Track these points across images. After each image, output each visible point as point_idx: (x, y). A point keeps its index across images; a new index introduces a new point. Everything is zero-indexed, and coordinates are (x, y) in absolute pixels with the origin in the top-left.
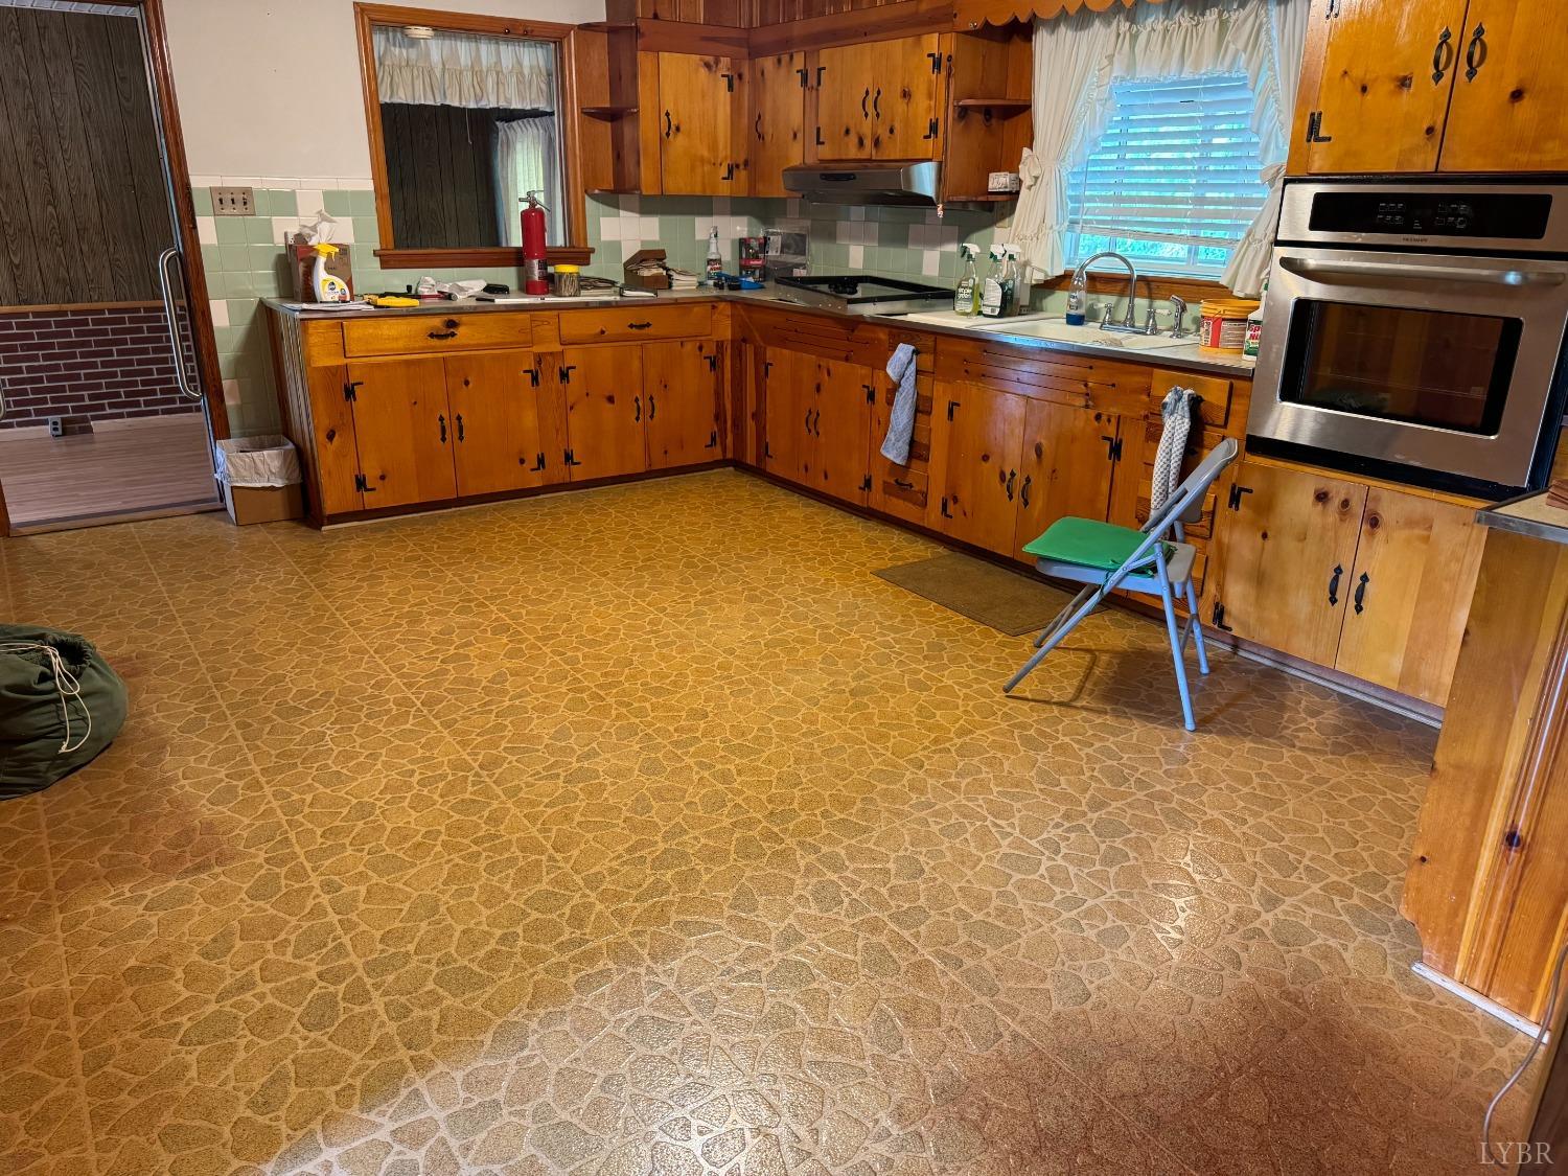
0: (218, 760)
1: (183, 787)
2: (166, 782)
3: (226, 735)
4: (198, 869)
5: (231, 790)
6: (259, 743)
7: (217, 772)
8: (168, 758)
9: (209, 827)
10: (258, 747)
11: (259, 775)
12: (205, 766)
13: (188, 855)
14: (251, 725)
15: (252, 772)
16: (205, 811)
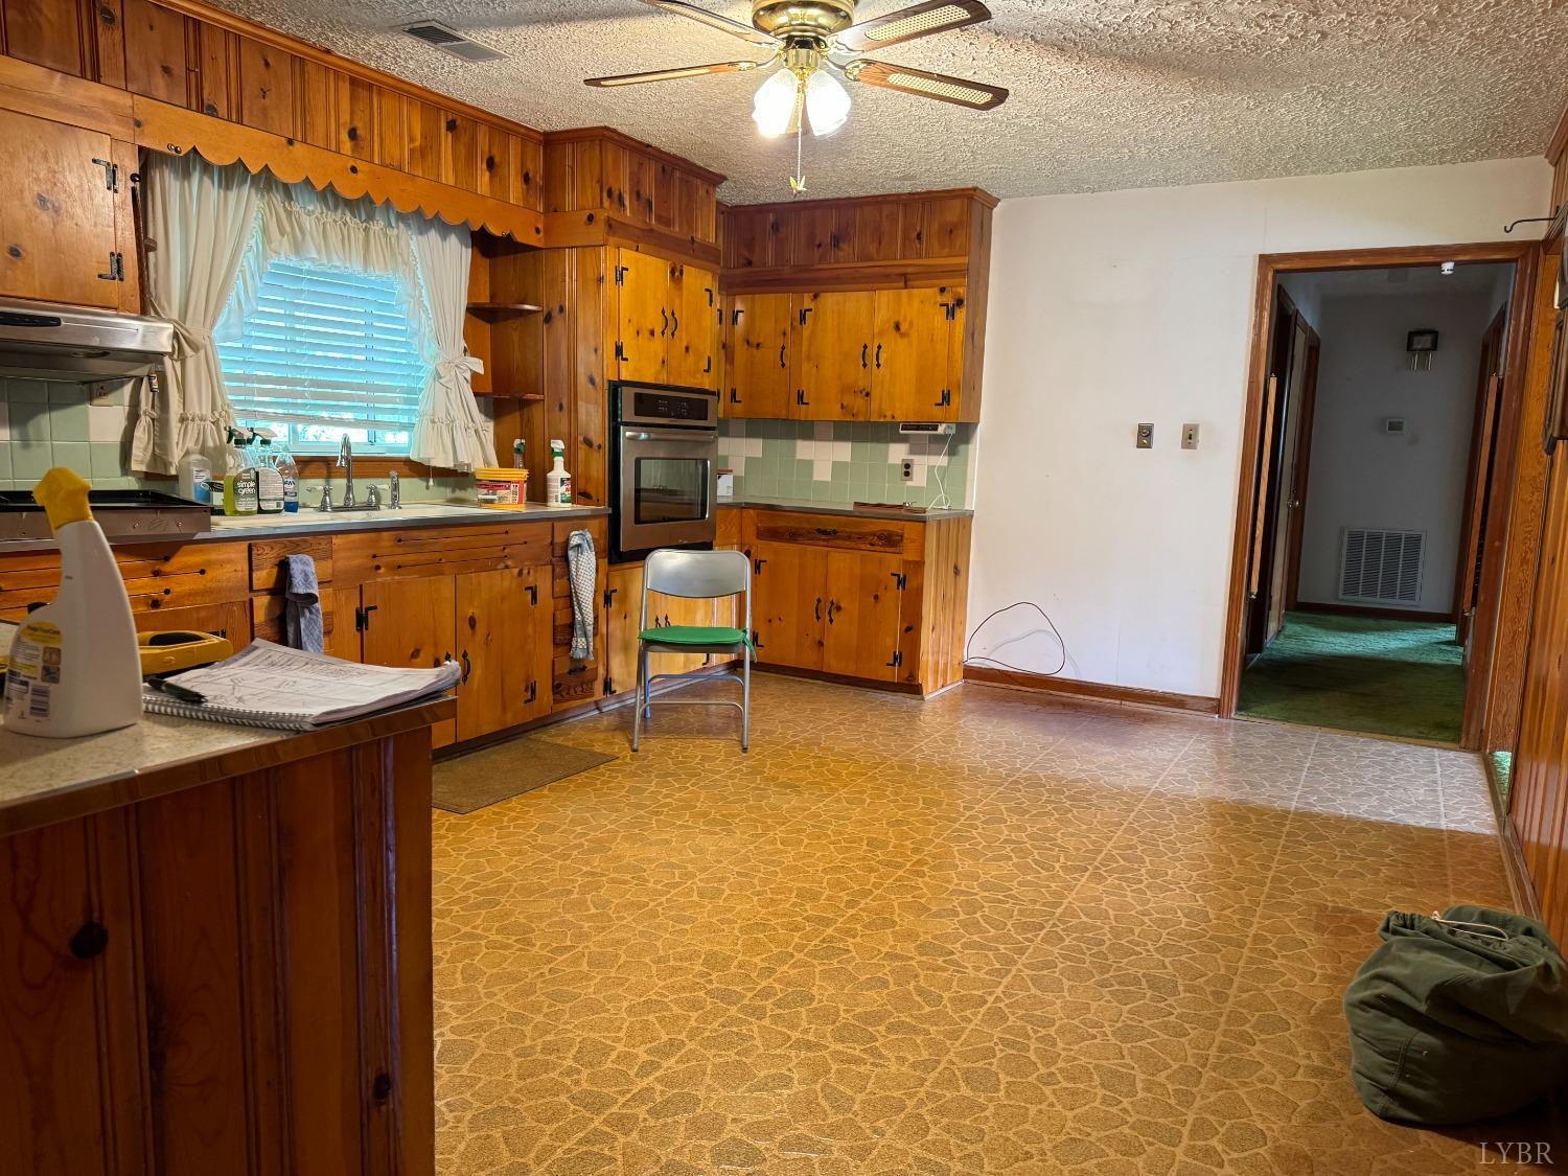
0: (1273, 974)
1: (1321, 968)
2: (1335, 979)
3: (1245, 996)
4: (1343, 911)
5: (1281, 946)
6: (1223, 971)
7: (1282, 965)
8: (1319, 1002)
9: (1319, 929)
10: (1227, 967)
11: (1249, 945)
12: (1289, 976)
13: (1345, 920)
14: (1213, 993)
15: (1252, 950)
16: (1314, 939)
